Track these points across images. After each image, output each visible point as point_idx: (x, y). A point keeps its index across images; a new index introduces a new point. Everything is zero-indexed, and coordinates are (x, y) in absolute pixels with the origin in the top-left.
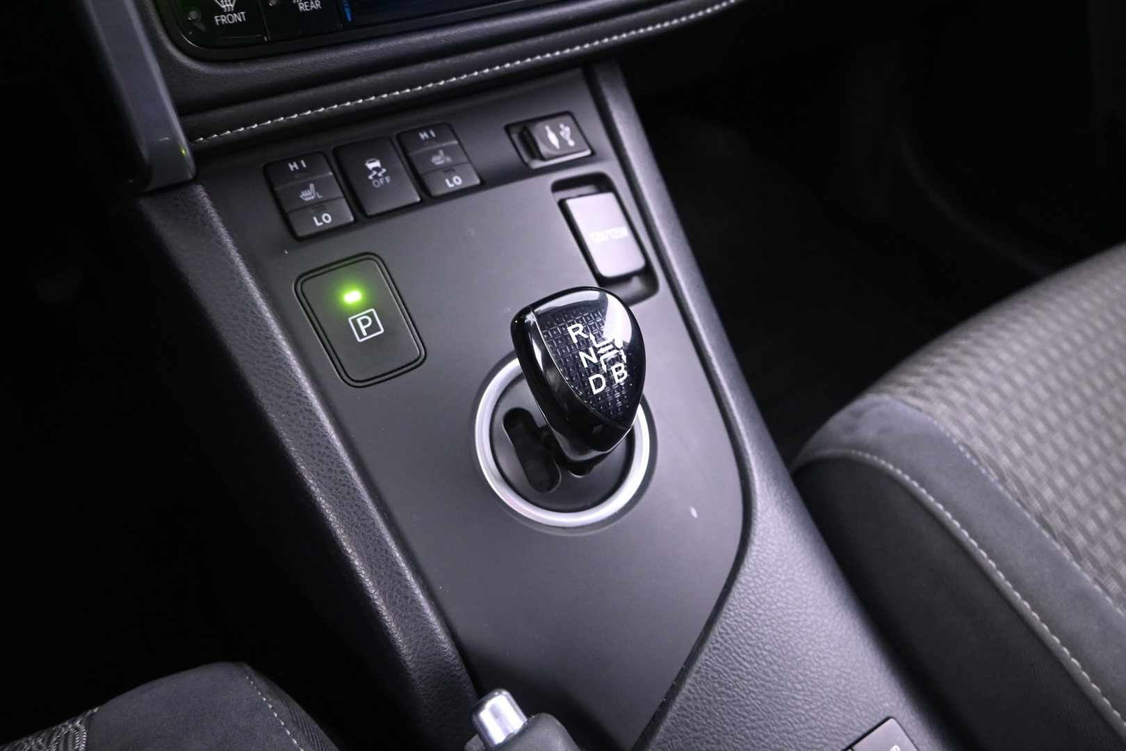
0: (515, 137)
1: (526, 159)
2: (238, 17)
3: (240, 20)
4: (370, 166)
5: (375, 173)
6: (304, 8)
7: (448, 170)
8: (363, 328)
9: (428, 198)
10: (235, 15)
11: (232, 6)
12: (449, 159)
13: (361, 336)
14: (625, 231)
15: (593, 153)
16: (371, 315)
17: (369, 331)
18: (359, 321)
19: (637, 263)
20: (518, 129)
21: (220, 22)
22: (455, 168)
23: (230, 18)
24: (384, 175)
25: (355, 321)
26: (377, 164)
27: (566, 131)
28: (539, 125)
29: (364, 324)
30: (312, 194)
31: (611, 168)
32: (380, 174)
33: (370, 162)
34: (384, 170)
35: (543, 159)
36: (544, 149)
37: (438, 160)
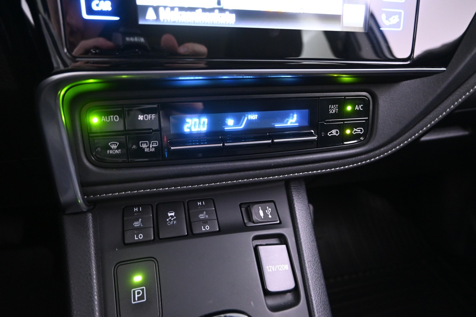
0: (243, 209)
1: (246, 221)
2: (117, 152)
3: (118, 153)
4: (170, 214)
5: (170, 218)
6: (147, 150)
7: (205, 222)
8: (137, 296)
9: (191, 235)
10: (116, 150)
11: (116, 147)
12: (207, 216)
13: (134, 300)
14: (287, 267)
15: (280, 223)
16: (143, 290)
17: (139, 299)
18: (136, 292)
19: (291, 285)
20: (246, 206)
21: (109, 153)
22: (208, 221)
23: (114, 152)
24: (174, 220)
25: (134, 292)
26: (173, 214)
27: (269, 210)
28: (256, 206)
29: (138, 294)
30: (139, 224)
31: (288, 232)
32: (172, 219)
33: (170, 213)
34: (175, 217)
35: (254, 222)
36: (255, 218)
37: (202, 216)
